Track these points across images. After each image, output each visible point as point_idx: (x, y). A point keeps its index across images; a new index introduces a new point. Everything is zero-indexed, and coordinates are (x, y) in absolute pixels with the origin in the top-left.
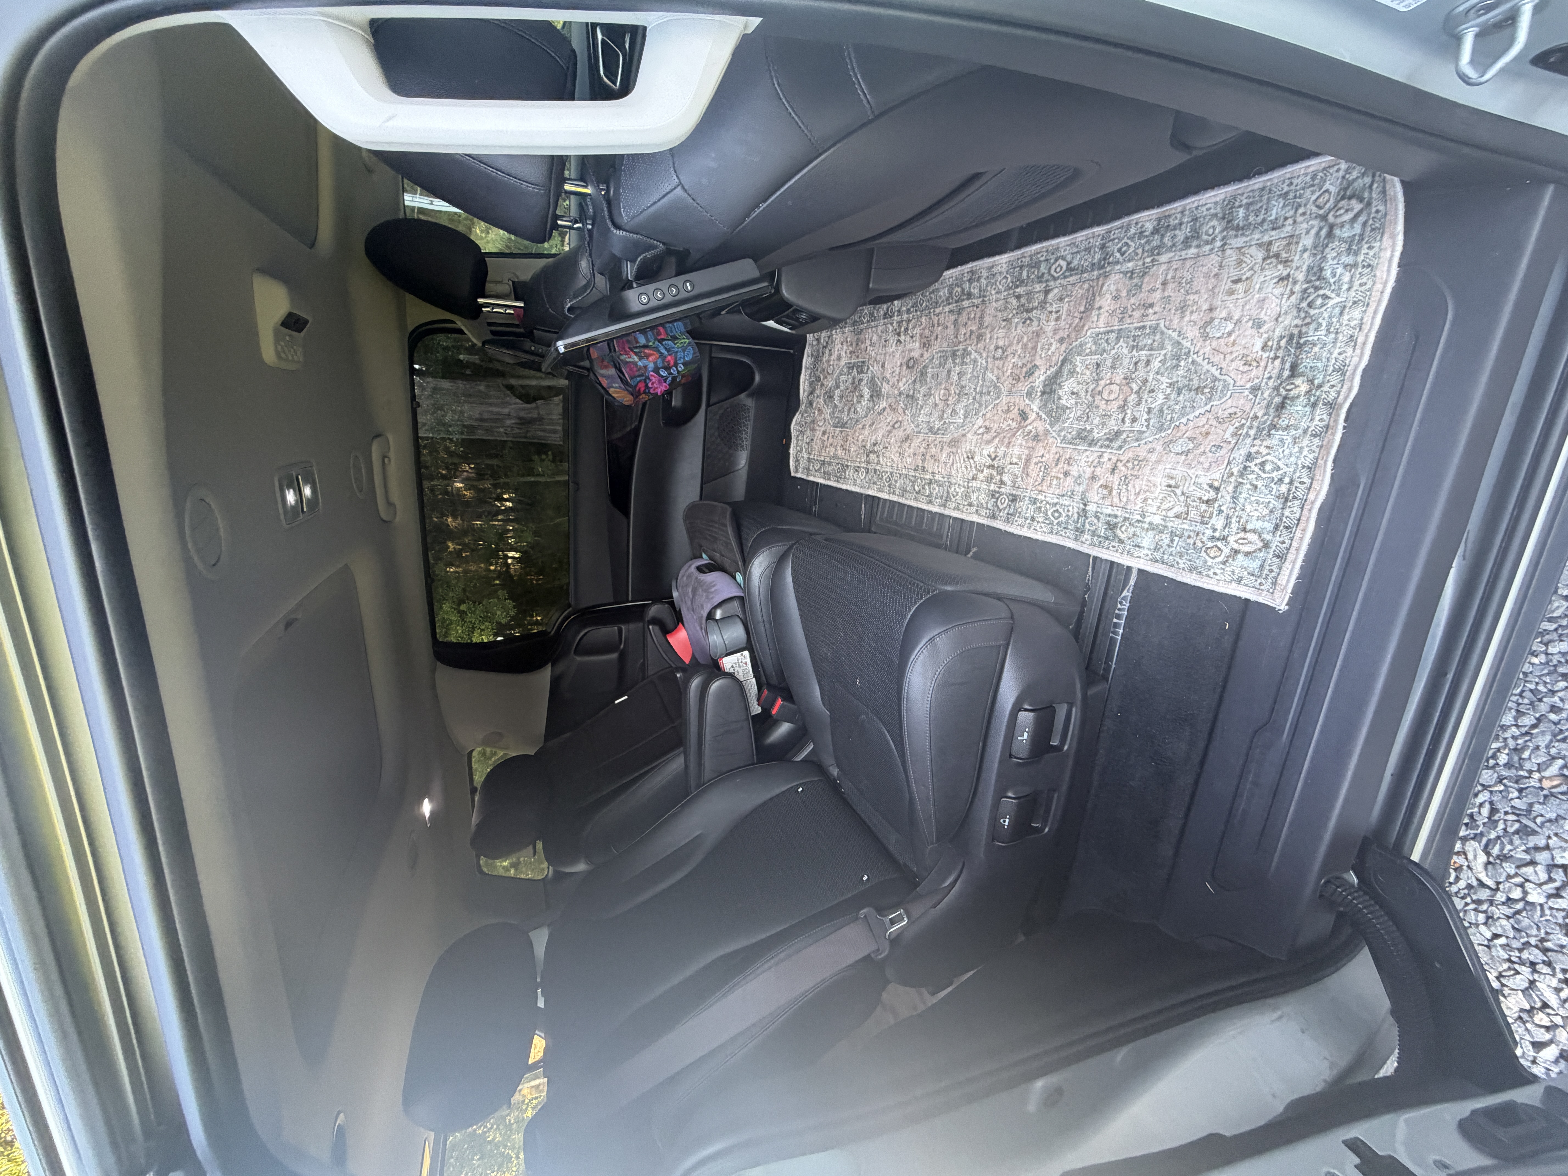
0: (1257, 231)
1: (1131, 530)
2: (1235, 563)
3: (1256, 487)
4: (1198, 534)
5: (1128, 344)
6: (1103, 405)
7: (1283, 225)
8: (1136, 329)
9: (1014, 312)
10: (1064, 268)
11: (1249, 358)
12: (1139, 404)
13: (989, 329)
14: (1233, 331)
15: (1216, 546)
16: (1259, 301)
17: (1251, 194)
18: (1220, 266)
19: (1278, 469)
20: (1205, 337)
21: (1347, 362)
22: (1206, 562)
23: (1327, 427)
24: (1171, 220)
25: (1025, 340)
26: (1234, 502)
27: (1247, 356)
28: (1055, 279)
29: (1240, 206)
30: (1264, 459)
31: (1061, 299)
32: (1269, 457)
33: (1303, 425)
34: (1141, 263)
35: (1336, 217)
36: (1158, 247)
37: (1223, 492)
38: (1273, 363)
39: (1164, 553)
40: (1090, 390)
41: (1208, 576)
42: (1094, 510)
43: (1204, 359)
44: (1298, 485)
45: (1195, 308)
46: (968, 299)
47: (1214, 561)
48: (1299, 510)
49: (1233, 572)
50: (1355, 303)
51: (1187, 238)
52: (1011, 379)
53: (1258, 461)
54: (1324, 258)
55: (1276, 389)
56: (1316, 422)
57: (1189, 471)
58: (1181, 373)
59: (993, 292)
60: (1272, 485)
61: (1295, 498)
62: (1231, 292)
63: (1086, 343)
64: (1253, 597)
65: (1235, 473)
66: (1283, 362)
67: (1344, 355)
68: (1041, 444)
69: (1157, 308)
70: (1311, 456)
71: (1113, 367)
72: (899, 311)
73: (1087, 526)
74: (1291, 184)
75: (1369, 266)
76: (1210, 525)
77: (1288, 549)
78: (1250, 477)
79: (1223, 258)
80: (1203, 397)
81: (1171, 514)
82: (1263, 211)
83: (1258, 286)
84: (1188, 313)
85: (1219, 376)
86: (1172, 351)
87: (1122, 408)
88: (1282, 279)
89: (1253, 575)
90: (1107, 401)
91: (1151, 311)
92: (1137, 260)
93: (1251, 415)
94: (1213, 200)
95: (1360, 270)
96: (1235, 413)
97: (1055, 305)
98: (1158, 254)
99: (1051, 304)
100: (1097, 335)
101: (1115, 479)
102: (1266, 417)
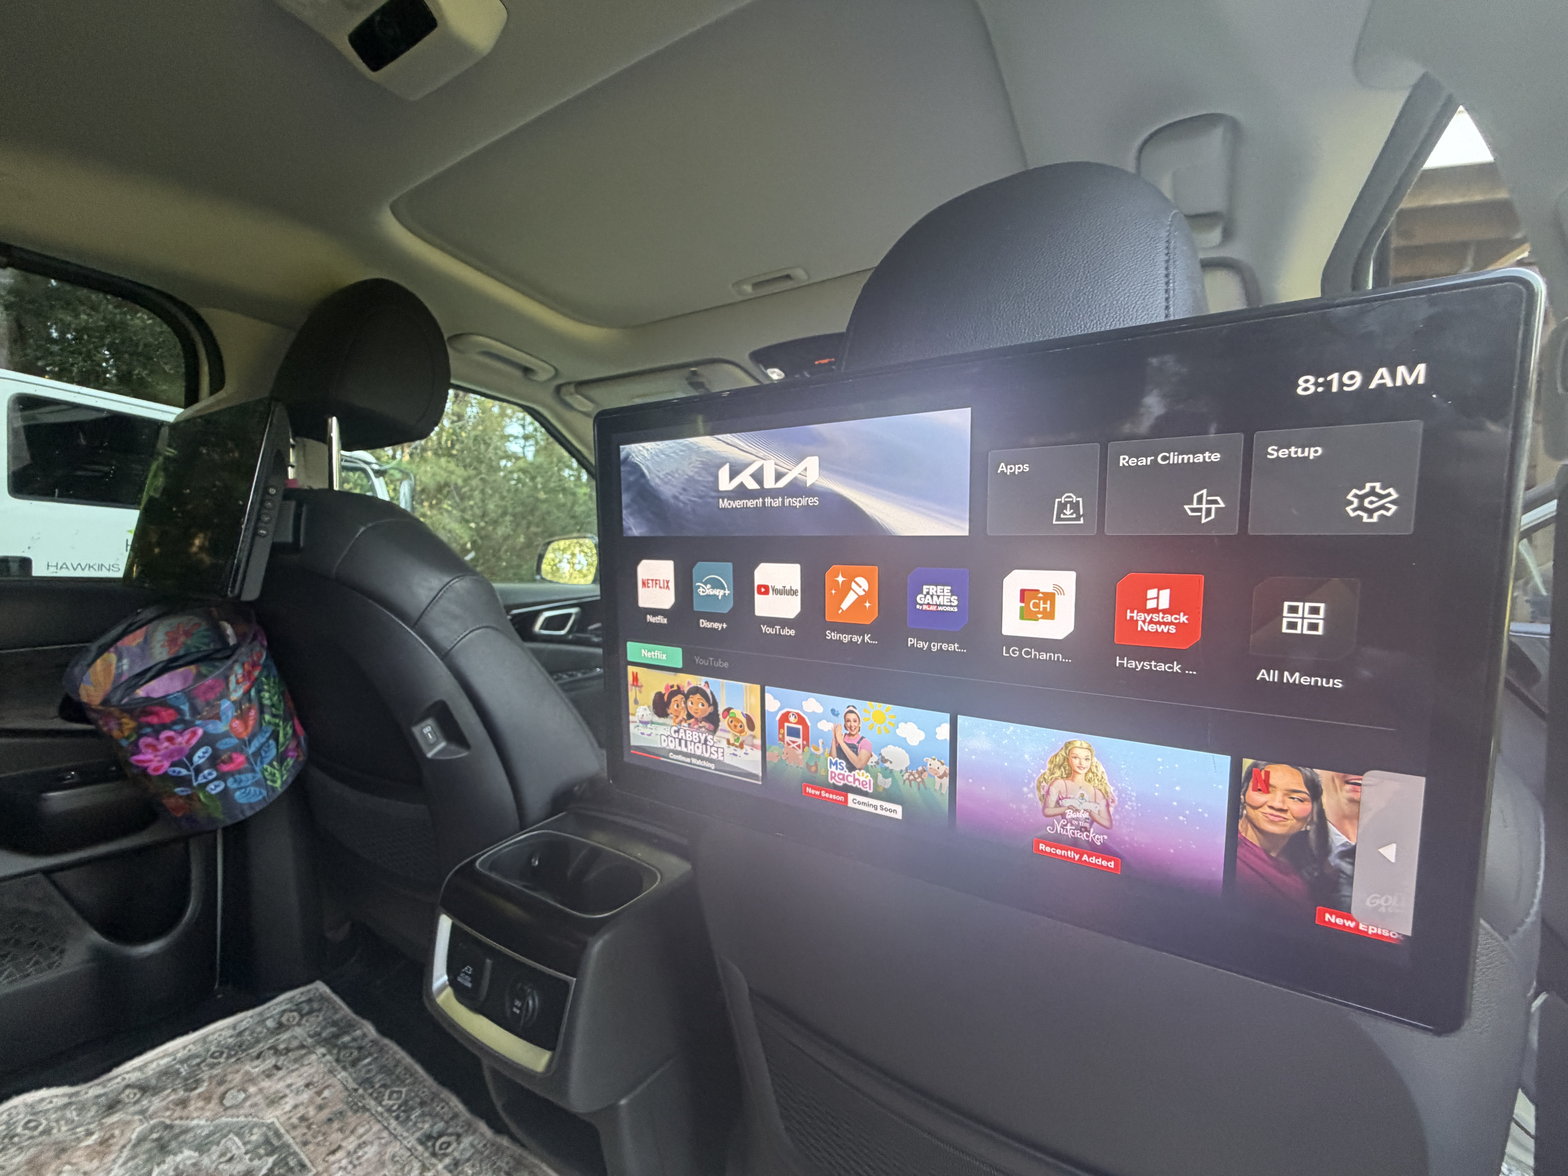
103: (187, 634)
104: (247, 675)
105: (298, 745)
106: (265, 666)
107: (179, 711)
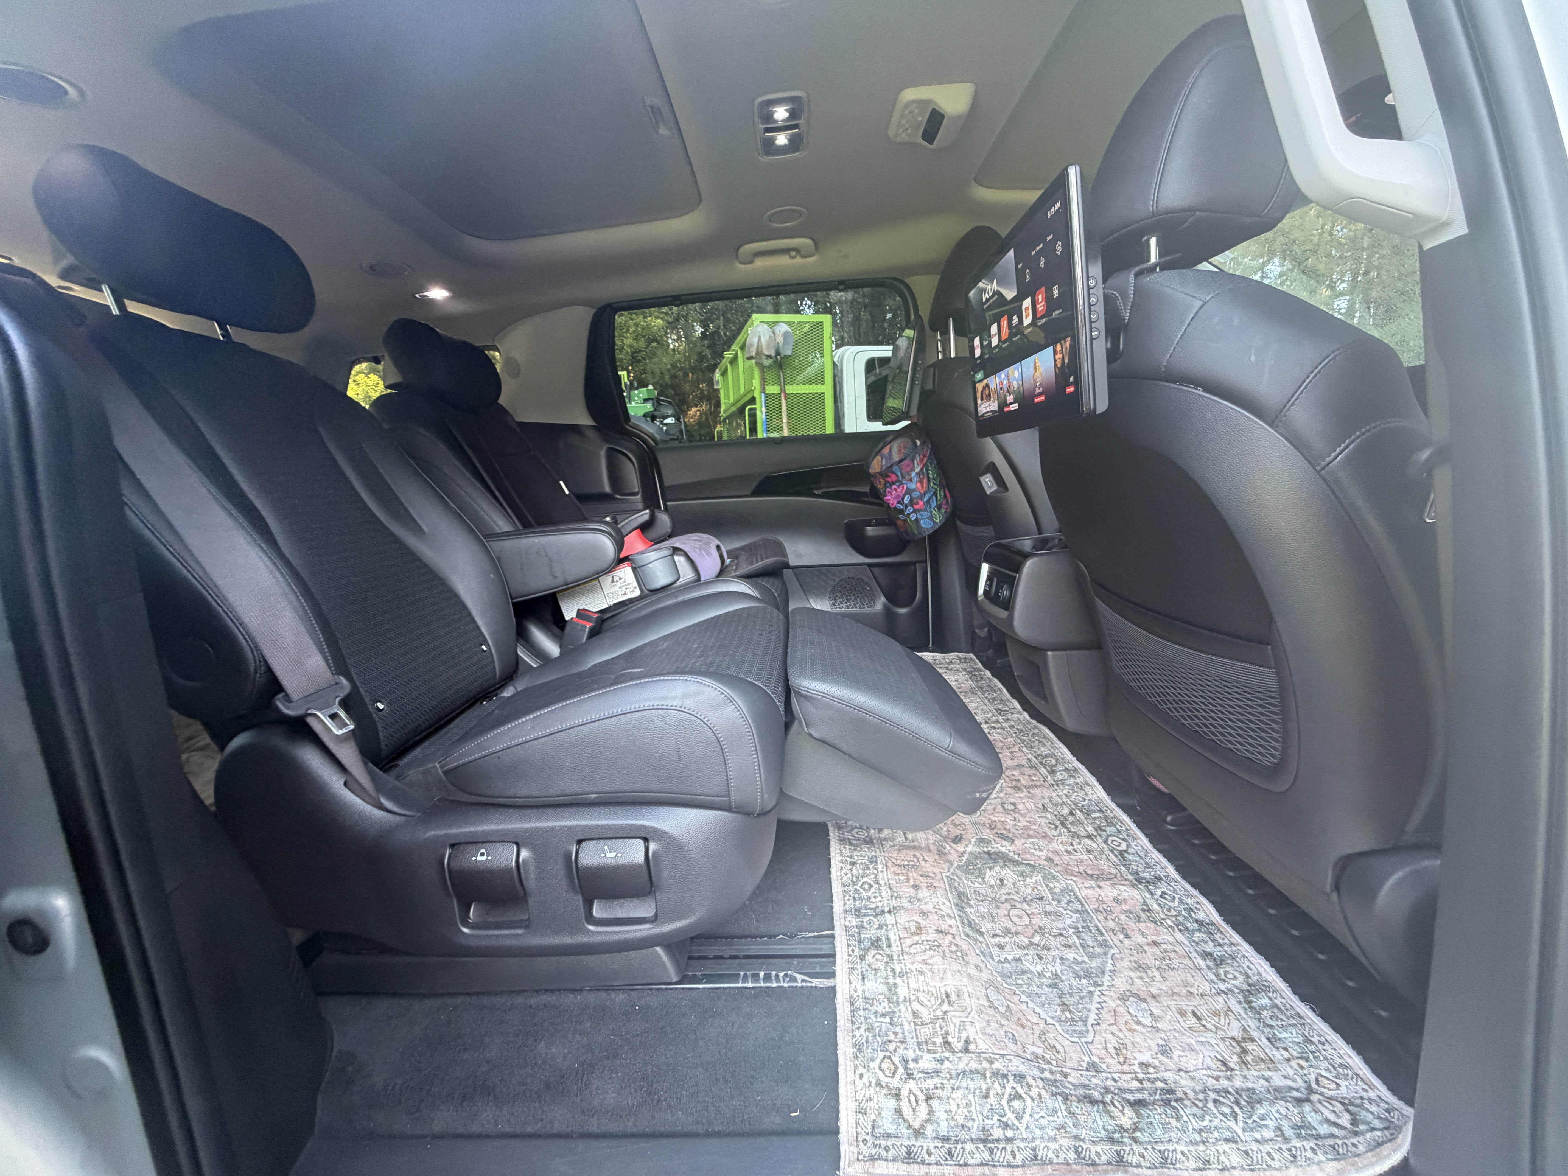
0: (1257, 1023)
1: (880, 965)
2: (882, 1099)
3: (986, 1097)
4: (902, 1042)
5: (1077, 922)
6: (1003, 912)
7: (1278, 1048)
8: (1096, 926)
9: (1056, 813)
10: (1119, 848)
11: (1124, 1051)
12: (1020, 948)
13: (1029, 795)
14: (1144, 1026)
15: (897, 1068)
16: (1189, 1045)
17: (1288, 1006)
18: (1202, 995)
19: (1019, 1118)
20: (1124, 998)
21: (1178, 1166)
22: (873, 1060)
23: (1094, 1164)
24: (1219, 935)
25: (1033, 827)
26: (959, 1074)
27: (1126, 1048)
28: (1106, 842)
29: (1270, 999)
30: (1024, 1095)
31: (1089, 851)
32: (1029, 1101)
33: (1084, 1133)
34: (1163, 916)
35: (1320, 1102)
36: (1187, 929)
37: (966, 1058)
38: (1132, 1079)
39: (864, 1009)
40: (1011, 896)
41: (856, 1067)
42: (888, 923)
43: (1099, 1003)
44: (1009, 1150)
45: (1147, 980)
46: (1048, 771)
47: (877, 1070)
48: (978, 1161)
49: (871, 1099)
50: (1246, 1152)
51: (1211, 954)
52: (990, 821)
53: (1019, 1089)
54: (1272, 1103)
55: (1107, 1090)
56: (1093, 1149)
57: (974, 1012)
58: (1074, 982)
59: (1065, 792)
60: (996, 1117)
61: (991, 1151)
62: (1182, 1013)
63: (1058, 881)
64: (843, 1137)
65: (994, 1066)
66: (1140, 1090)
67: (1184, 1159)
68: (937, 857)
69: (1126, 941)
70: (1051, 1155)
71: (1046, 914)
72: (1008, 719)
73: (866, 919)
74: (1323, 1044)
75: (1295, 1157)
76: (920, 1053)
77: (923, 1162)
78: (997, 1085)
79: (1211, 996)
80: (1058, 1012)
81: (916, 1006)
82: (1279, 1023)
83: (1203, 1039)
84: (1139, 974)
85: (1089, 1024)
86: (1091, 968)
87: (1007, 932)
88: (1224, 1063)
89: (873, 1128)
90: (1009, 915)
91: (1122, 937)
92: (1163, 912)
93: (1064, 1070)
94: (1261, 970)
95: (1284, 1147)
96: (1058, 1052)
97: (1080, 847)
98: (1180, 930)
99: (1080, 844)
100: (1072, 891)
101: (933, 936)
102: (1071, 1087)
103: (905, 447)
104: (921, 460)
105: (947, 502)
106: (929, 458)
107: (897, 476)
